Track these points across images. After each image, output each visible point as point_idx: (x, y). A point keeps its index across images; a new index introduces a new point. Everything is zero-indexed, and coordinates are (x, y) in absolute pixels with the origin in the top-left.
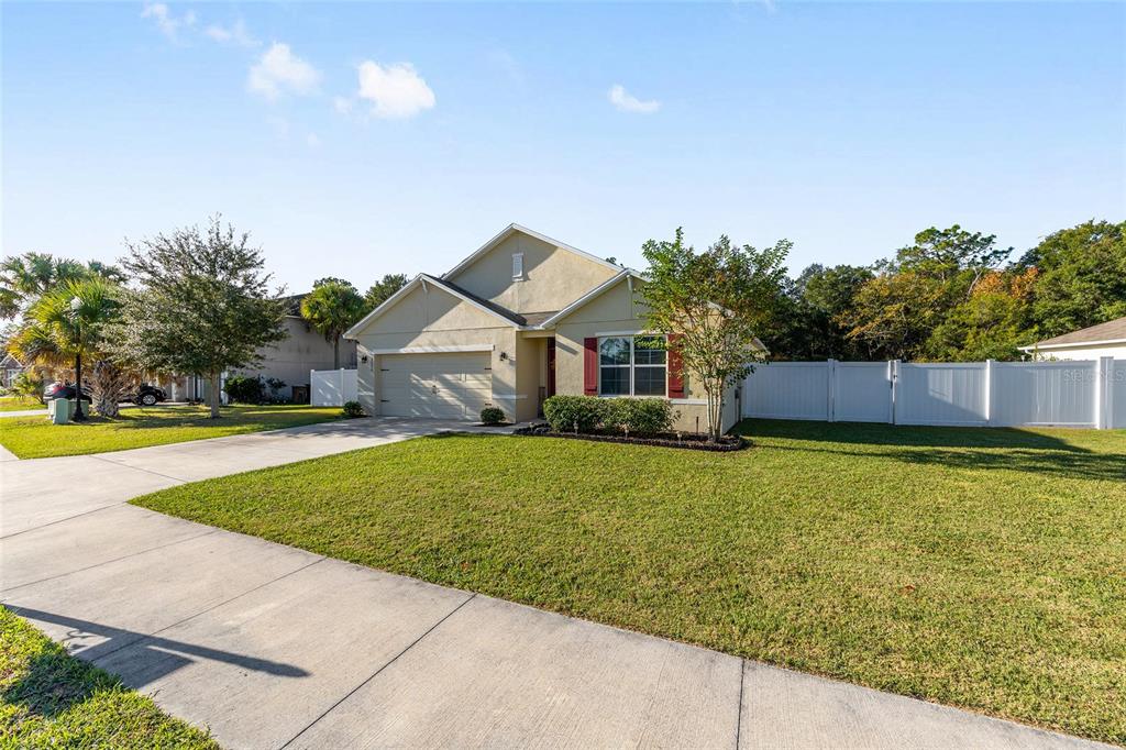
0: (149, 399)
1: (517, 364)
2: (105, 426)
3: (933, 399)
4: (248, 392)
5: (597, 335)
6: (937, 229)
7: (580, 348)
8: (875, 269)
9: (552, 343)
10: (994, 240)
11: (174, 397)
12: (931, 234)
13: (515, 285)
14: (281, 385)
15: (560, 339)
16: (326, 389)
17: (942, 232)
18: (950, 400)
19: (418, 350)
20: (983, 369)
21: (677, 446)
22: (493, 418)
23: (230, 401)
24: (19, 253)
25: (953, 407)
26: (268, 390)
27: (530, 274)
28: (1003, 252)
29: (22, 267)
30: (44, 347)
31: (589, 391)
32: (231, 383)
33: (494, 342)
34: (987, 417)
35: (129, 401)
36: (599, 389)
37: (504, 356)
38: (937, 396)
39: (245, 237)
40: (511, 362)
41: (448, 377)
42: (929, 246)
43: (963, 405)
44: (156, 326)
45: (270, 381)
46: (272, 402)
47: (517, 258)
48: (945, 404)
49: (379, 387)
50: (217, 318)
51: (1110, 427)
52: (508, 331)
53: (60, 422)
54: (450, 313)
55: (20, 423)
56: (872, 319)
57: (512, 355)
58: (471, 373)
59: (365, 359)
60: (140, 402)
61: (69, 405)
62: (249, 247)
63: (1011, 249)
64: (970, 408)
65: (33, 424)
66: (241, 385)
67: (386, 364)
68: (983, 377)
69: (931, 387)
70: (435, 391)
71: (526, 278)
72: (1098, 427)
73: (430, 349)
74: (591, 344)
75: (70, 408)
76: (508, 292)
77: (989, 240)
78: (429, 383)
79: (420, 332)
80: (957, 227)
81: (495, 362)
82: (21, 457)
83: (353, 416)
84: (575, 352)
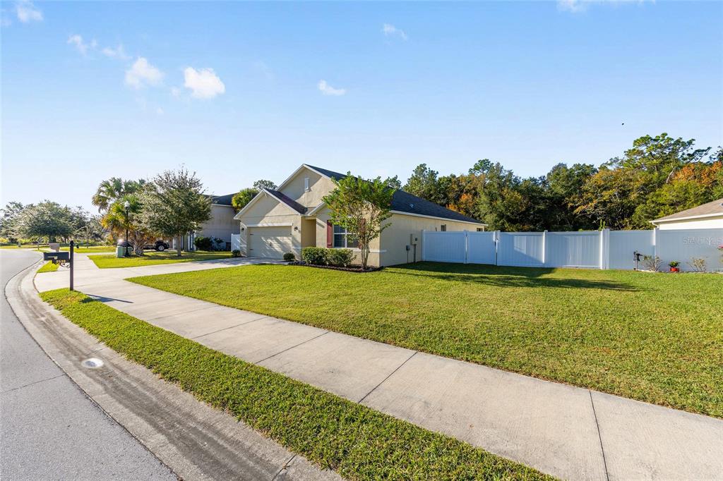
0: (161, 248)
1: (301, 232)
2: (138, 258)
3: (516, 251)
4: (205, 244)
5: (332, 218)
6: (651, 136)
7: (325, 225)
8: (609, 164)
9: (314, 221)
10: (693, 142)
11: (174, 247)
12: (645, 140)
13: (305, 194)
14: (221, 241)
15: (318, 221)
16: (237, 243)
17: (654, 138)
18: (524, 252)
19: (265, 225)
20: (542, 235)
21: (343, 270)
22: (289, 258)
23: (197, 250)
24: (108, 178)
25: (526, 257)
26: (215, 244)
27: (312, 188)
28: (703, 151)
29: (109, 185)
30: (114, 223)
31: (328, 246)
32: (197, 240)
33: (292, 222)
34: (543, 261)
35: (152, 249)
36: (333, 245)
37: (296, 228)
38: (518, 250)
39: (195, 173)
40: (299, 231)
41: (279, 238)
42: (644, 148)
43: (532, 255)
44: (152, 214)
45: (215, 240)
46: (217, 250)
47: (306, 180)
48: (523, 254)
49: (249, 243)
50: (179, 211)
51: (608, 268)
52: (298, 217)
53: (119, 257)
54: (276, 208)
55: (105, 257)
56: (591, 200)
57: (299, 228)
58: (286, 236)
59: (243, 229)
60: (157, 249)
61: (123, 250)
62: (197, 177)
63: (709, 148)
64: (535, 257)
65: (109, 257)
66: (201, 241)
67: (253, 231)
68: (542, 239)
69: (515, 245)
70: (271, 245)
71: (310, 190)
72: (601, 268)
73: (270, 225)
74: (329, 223)
75: (124, 251)
76: (303, 197)
77: (690, 143)
78: (269, 241)
79: (264, 217)
80: (664, 135)
81: (294, 232)
82: (100, 268)
83: (236, 257)
84: (323, 227)
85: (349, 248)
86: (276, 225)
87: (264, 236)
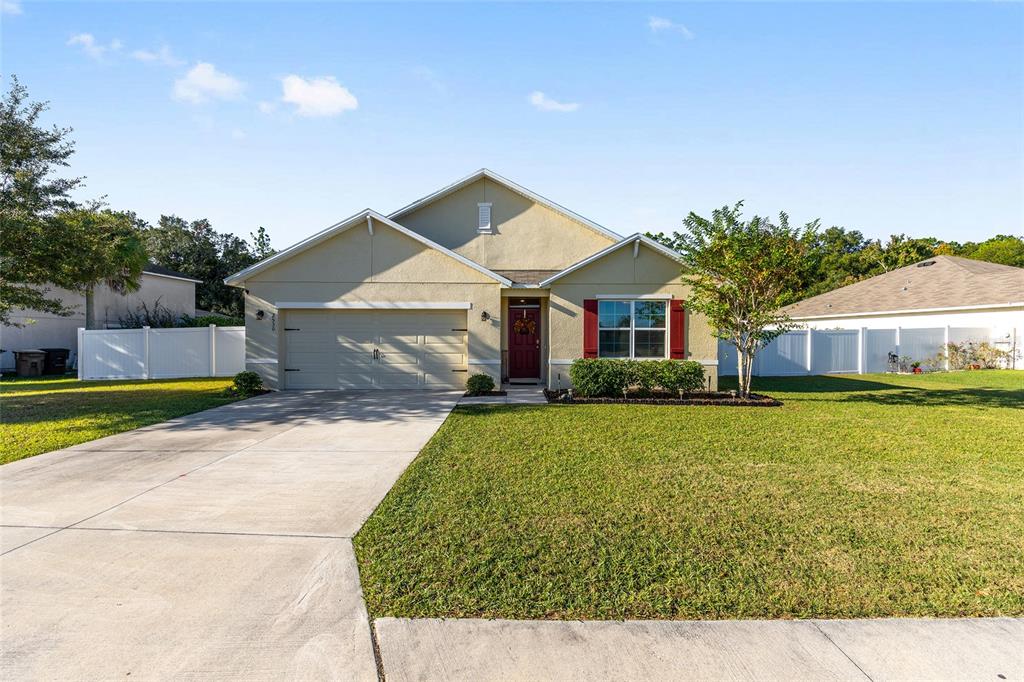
1: (502, 325)
3: (780, 356)
5: (598, 297)
7: (580, 311)
13: (481, 238)
15: (554, 299)
18: (789, 358)
19: (359, 305)
25: (791, 363)
27: (500, 227)
31: (589, 353)
33: (471, 299)
34: (809, 369)
36: (598, 351)
37: (485, 316)
38: (782, 354)
40: (494, 323)
47: (485, 208)
48: (787, 360)
49: (286, 353)
52: (491, 288)
54: (407, 262)
57: (496, 313)
59: (260, 313)
64: (798, 361)
67: (297, 321)
68: (806, 339)
70: (376, 355)
71: (494, 231)
72: (861, 373)
74: (591, 306)
76: (472, 244)
79: (359, 283)
81: (474, 323)
84: (573, 314)
85: (640, 360)
86: (402, 305)
87: (348, 334)
